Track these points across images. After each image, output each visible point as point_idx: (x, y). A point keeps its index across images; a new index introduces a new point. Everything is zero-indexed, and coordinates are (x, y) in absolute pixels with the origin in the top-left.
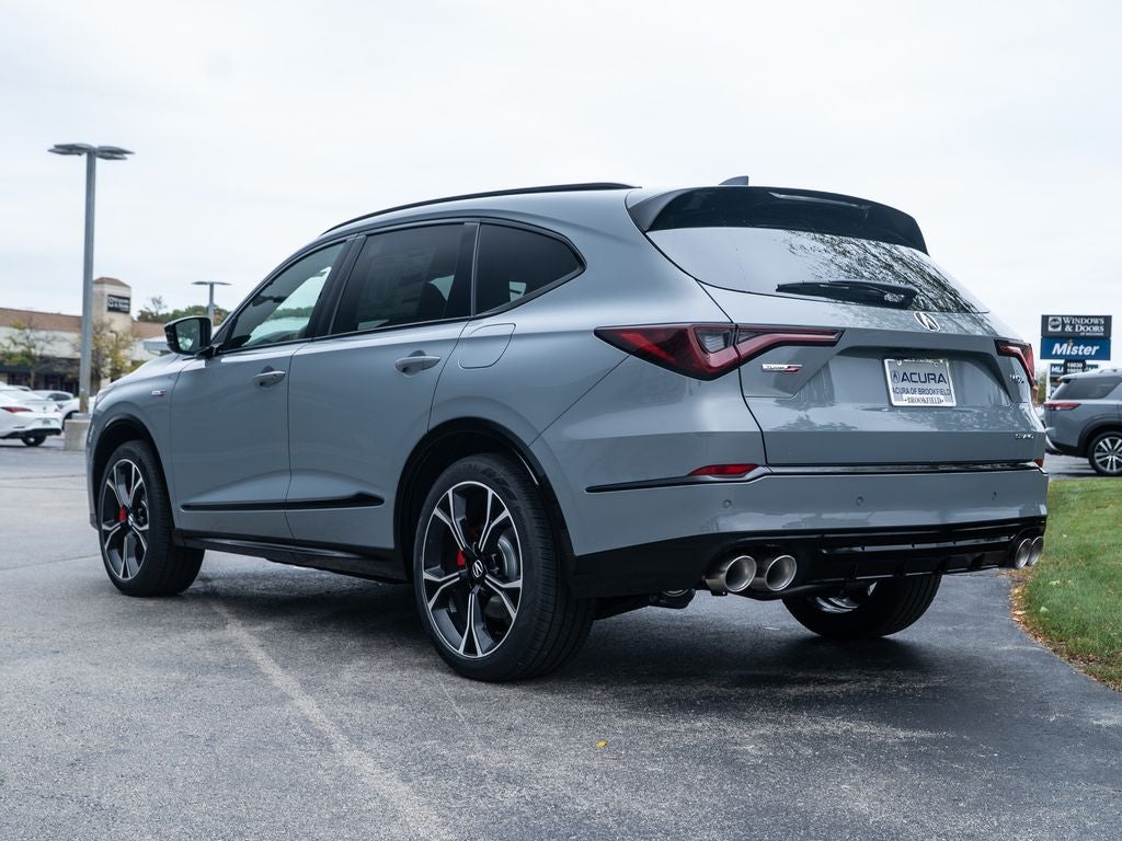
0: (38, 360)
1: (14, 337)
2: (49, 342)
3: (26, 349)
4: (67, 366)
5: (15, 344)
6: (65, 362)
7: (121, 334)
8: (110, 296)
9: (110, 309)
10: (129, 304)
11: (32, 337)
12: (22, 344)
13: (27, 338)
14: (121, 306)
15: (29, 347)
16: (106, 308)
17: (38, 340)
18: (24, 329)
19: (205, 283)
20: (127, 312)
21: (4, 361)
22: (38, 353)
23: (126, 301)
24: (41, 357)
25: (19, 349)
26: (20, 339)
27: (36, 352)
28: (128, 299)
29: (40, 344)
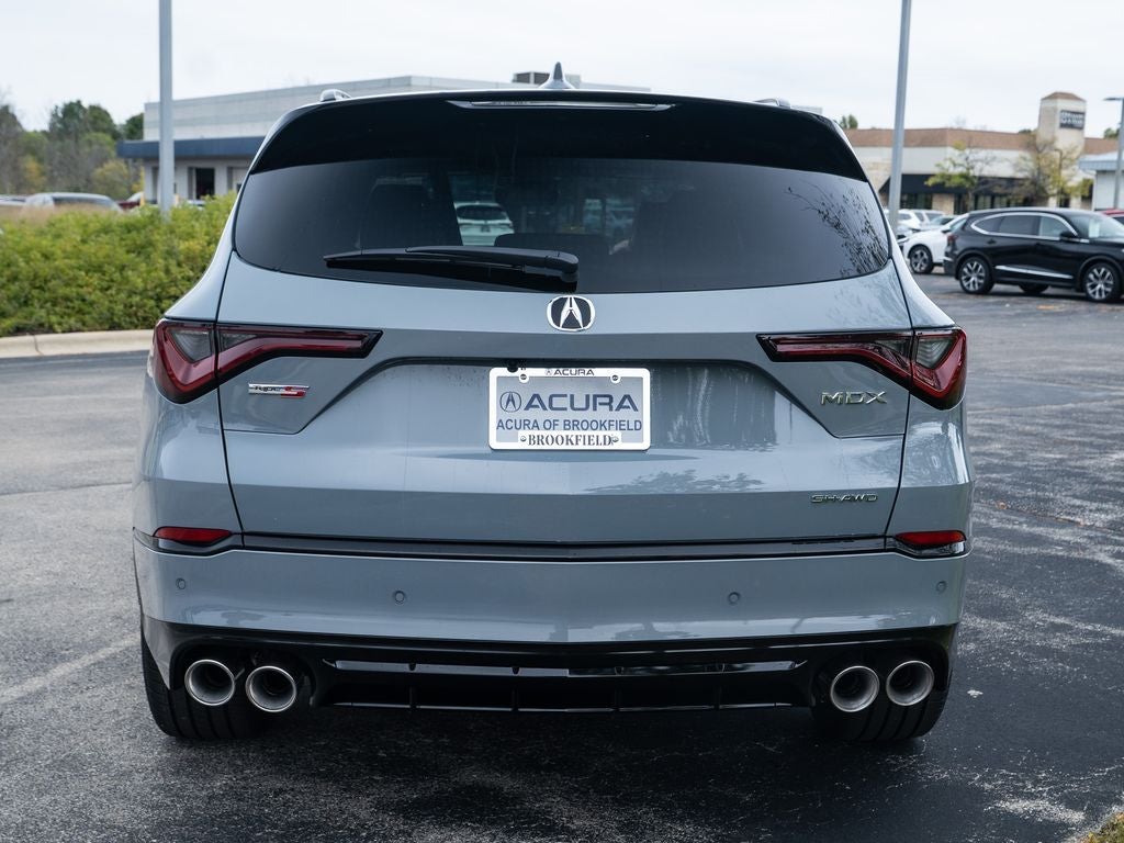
0: (976, 181)
1: (954, 159)
2: (987, 163)
3: (965, 171)
4: (1007, 188)
5: (955, 165)
6: (1004, 182)
7: (1065, 153)
8: (1062, 111)
9: (1063, 126)
10: (1083, 120)
11: (971, 158)
12: (961, 165)
13: (967, 159)
14: (1074, 122)
15: (968, 169)
16: (1058, 124)
17: (977, 161)
18: (963, 150)
19: (1118, 99)
20: (1081, 128)
21: (944, 183)
22: (977, 174)
23: (1080, 116)
24: (980, 178)
25: (960, 170)
26: (960, 161)
27: (975, 172)
28: (1083, 114)
29: (978, 165)
